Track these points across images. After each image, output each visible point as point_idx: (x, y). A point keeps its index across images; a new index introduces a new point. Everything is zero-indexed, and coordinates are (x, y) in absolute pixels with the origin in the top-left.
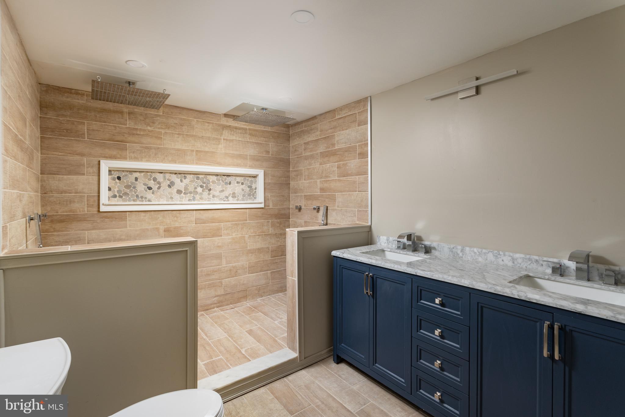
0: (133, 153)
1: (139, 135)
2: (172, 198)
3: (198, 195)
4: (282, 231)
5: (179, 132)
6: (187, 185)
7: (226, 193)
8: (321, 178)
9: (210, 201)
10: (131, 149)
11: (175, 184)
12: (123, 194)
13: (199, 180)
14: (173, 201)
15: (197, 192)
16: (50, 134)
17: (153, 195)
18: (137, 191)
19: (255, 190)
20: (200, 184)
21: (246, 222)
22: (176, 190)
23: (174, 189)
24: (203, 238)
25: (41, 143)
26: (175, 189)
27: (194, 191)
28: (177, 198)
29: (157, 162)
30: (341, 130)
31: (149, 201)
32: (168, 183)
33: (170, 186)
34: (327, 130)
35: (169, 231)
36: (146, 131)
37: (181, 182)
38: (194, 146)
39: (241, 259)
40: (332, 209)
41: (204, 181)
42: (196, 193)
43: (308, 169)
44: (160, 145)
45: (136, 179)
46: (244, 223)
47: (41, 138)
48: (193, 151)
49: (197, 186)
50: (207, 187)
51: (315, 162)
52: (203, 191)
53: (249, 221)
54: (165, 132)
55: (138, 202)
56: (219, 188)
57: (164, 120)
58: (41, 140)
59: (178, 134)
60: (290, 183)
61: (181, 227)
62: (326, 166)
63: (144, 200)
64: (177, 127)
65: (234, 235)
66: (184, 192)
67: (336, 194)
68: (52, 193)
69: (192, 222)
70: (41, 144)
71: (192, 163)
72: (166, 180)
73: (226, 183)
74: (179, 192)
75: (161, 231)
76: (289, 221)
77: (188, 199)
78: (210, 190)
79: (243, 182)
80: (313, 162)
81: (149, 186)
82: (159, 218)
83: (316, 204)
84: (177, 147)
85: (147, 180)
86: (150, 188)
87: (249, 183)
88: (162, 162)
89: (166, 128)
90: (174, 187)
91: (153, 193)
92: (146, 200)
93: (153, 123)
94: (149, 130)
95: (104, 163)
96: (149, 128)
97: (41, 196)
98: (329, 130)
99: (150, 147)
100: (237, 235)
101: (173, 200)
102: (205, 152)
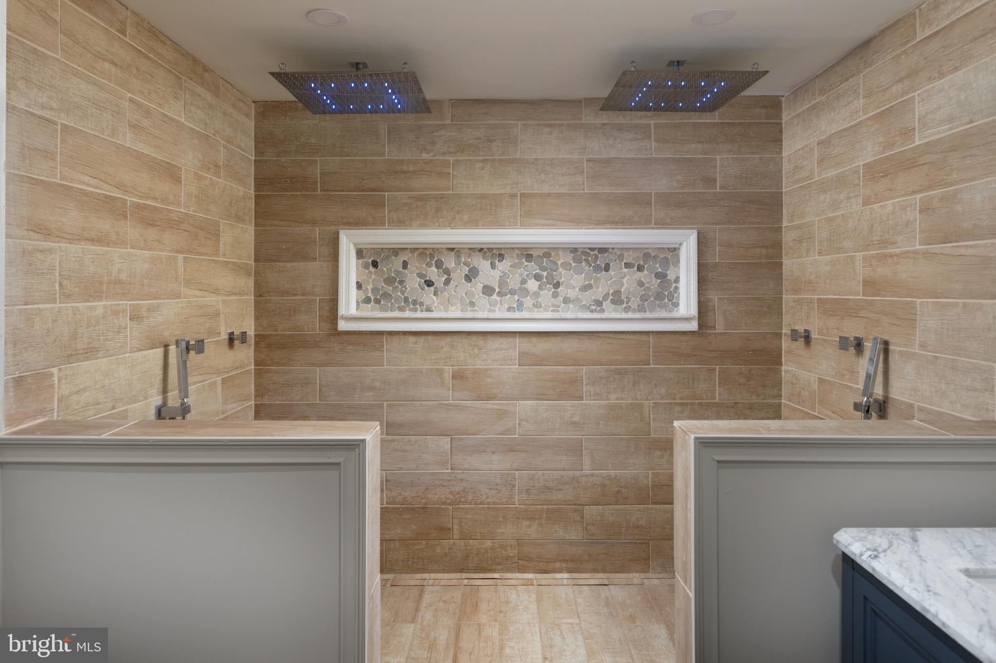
0: (396, 212)
1: (406, 172)
2: (472, 304)
3: (528, 298)
4: (754, 397)
5: (483, 156)
6: (505, 274)
7: (599, 292)
8: (866, 248)
9: (558, 311)
10: (391, 205)
11: (480, 272)
12: (381, 297)
13: (533, 263)
14: (474, 311)
15: (526, 290)
16: (267, 190)
17: (435, 298)
18: (406, 289)
19: (674, 285)
20: (534, 273)
21: (647, 368)
22: (482, 285)
23: (477, 287)
24: (537, 399)
25: (255, 206)
26: (479, 284)
27: (520, 289)
28: (483, 305)
29: (439, 226)
30: (934, 79)
31: (429, 310)
32: (466, 270)
33: (468, 278)
34: (887, 88)
35: (462, 377)
36: (419, 163)
37: (492, 268)
38: (517, 184)
39: (631, 461)
40: (901, 352)
41: (544, 264)
42: (526, 292)
43: (829, 220)
44: (447, 189)
45: (405, 265)
46: (640, 371)
47: (255, 198)
48: (514, 196)
49: (527, 276)
50: (550, 278)
51: (848, 198)
52: (540, 288)
53: (654, 364)
54: (456, 160)
55: (407, 312)
56: (578, 280)
57: (454, 134)
58: (255, 201)
59: (483, 161)
60: (781, 264)
61: (487, 370)
62: (881, 207)
63: (419, 309)
64: (481, 146)
65: (613, 399)
66: (497, 290)
67: (915, 303)
68: (270, 296)
69: (511, 359)
70: (255, 209)
71: (513, 225)
72: (462, 265)
73: (598, 269)
74: (488, 290)
75: (448, 376)
76: (779, 372)
77: (507, 307)
78: (557, 285)
79: (642, 263)
80: (842, 196)
81: (428, 279)
82: (442, 347)
83: (852, 329)
84: (479, 191)
85: (424, 265)
86: (429, 283)
87: (658, 266)
88: (449, 226)
89: (458, 151)
90: (477, 279)
91: (435, 294)
92: (422, 308)
93: (433, 143)
94: (424, 160)
95: (346, 235)
96: (425, 156)
97: (255, 300)
98: (895, 87)
99: (427, 195)
100: (622, 399)
101: (476, 308)
102: (542, 195)
